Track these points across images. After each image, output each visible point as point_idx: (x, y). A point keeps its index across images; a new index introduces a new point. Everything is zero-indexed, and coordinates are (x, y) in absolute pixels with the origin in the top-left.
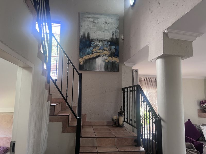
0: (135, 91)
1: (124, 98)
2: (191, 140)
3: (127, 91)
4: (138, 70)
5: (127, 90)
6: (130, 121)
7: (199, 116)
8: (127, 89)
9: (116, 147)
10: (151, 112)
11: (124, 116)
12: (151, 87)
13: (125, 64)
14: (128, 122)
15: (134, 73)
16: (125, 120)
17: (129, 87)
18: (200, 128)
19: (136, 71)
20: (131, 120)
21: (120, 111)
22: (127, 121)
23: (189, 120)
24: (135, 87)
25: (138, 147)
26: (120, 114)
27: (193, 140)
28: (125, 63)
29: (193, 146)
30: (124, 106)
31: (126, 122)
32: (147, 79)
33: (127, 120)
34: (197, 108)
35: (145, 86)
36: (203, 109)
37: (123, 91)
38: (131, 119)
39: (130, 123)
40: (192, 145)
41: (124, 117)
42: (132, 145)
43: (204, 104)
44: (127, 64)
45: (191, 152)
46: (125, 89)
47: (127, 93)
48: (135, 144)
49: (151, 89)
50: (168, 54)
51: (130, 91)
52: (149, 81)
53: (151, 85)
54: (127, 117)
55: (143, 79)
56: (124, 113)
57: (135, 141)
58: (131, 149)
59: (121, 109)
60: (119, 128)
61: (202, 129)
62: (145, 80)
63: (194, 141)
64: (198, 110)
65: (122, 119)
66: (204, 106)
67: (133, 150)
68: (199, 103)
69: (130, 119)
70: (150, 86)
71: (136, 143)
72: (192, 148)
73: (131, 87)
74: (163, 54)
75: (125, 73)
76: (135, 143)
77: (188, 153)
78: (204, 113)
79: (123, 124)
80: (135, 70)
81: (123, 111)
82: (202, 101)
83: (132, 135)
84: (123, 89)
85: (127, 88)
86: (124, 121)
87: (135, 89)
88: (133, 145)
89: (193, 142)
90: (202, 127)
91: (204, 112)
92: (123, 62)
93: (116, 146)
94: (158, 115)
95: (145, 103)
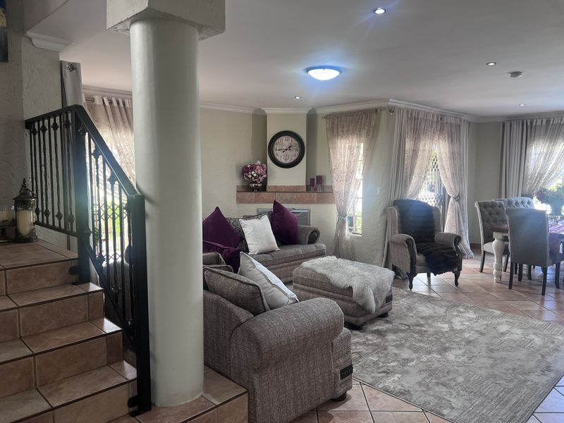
0: (67, 125)
1: (33, 153)
2: (217, 247)
3: (44, 129)
4: (80, 64)
5: (41, 125)
6: (56, 219)
7: (240, 201)
8: (41, 122)
9: (6, 297)
10: (116, 182)
11: (37, 209)
12: (126, 127)
13: (30, 39)
14: (51, 223)
15: (67, 72)
16: (40, 220)
17: (48, 116)
18: (239, 224)
19: (74, 67)
20: (59, 216)
21: (21, 194)
22: (45, 222)
23: (217, 208)
24: (70, 115)
25: (82, 286)
26: (22, 202)
27: (222, 246)
28: (29, 33)
29: (221, 257)
30: (34, 178)
31: (42, 224)
32: (111, 103)
33: (45, 217)
34: (235, 182)
35: (108, 123)
36: (246, 185)
37: (27, 132)
38: (59, 213)
39: (57, 225)
40: (218, 256)
41: (37, 212)
42: (64, 284)
43: (250, 173)
44: (39, 39)
45: (214, 269)
46: (36, 124)
47: (41, 133)
48: (74, 278)
49: (123, 132)
50: (162, 10)
51: (52, 129)
52: (117, 111)
53: (124, 122)
54: (45, 208)
55: (98, 101)
56: (37, 198)
57: (73, 271)
58: (60, 294)
59: (24, 186)
60: (18, 245)
61: (242, 225)
62: (107, 104)
63: (223, 249)
64: (238, 186)
65: (28, 218)
66: (250, 176)
67: (64, 294)
68: (240, 170)
69: (56, 213)
70: (121, 123)
71: (77, 276)
72: (218, 262)
73: (54, 114)
74: (147, 5)
75: (32, 71)
76: (73, 276)
77: (210, 272)
78: (249, 193)
79: (32, 232)
80: (69, 63)
81: (33, 194)
82: (246, 167)
83: (62, 258)
84: (29, 124)
85: (42, 118)
86: (37, 223)
87: (68, 121)
88: (67, 284)
89: (221, 251)
90: (243, 222)
91: (248, 191)
92: (22, 30)
93: (7, 295)
94: (136, 188)
95: (100, 160)
